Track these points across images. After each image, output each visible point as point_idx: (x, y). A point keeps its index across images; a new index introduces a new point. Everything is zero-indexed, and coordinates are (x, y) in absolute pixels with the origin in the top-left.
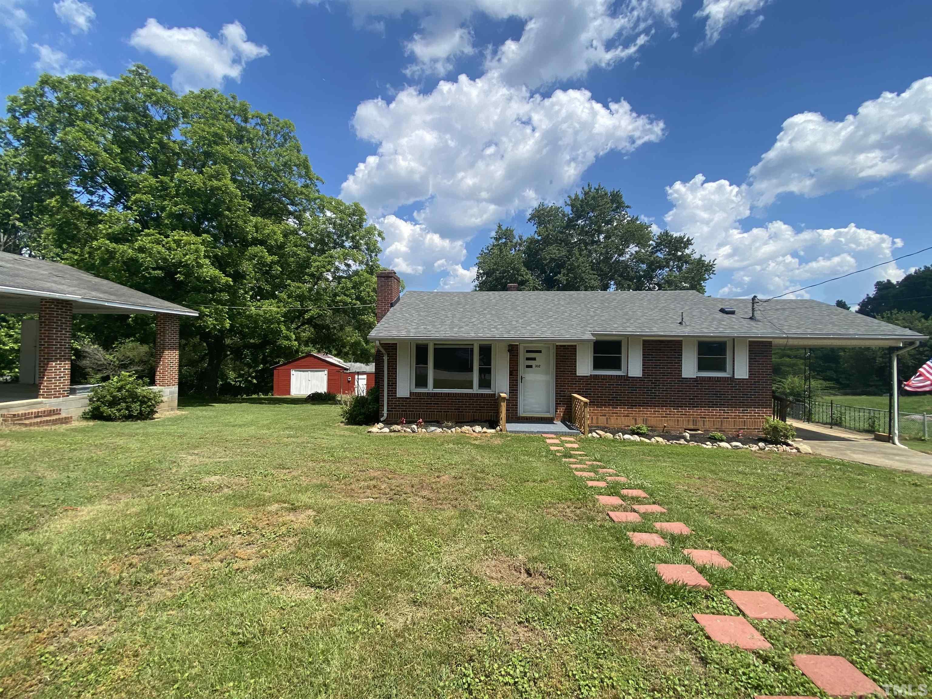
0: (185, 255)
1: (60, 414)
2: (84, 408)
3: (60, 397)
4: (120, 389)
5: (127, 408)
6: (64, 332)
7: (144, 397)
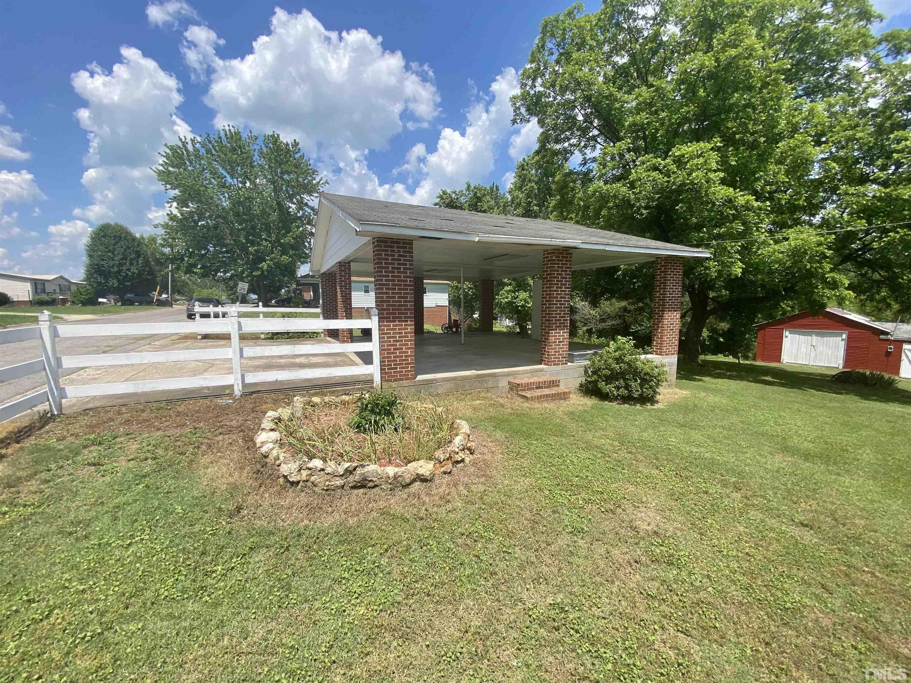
0: (689, 174)
1: (558, 386)
2: (580, 379)
3: (558, 364)
4: (618, 360)
5: (627, 387)
6: (563, 289)
7: (647, 374)
